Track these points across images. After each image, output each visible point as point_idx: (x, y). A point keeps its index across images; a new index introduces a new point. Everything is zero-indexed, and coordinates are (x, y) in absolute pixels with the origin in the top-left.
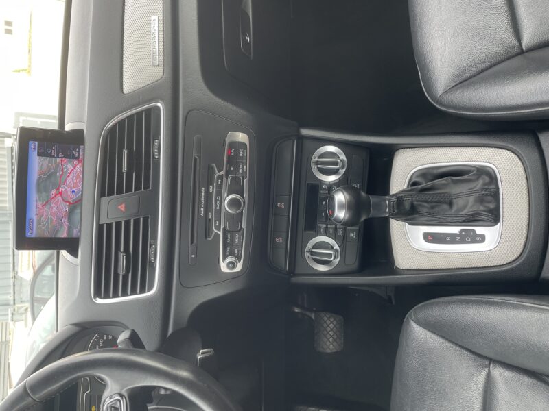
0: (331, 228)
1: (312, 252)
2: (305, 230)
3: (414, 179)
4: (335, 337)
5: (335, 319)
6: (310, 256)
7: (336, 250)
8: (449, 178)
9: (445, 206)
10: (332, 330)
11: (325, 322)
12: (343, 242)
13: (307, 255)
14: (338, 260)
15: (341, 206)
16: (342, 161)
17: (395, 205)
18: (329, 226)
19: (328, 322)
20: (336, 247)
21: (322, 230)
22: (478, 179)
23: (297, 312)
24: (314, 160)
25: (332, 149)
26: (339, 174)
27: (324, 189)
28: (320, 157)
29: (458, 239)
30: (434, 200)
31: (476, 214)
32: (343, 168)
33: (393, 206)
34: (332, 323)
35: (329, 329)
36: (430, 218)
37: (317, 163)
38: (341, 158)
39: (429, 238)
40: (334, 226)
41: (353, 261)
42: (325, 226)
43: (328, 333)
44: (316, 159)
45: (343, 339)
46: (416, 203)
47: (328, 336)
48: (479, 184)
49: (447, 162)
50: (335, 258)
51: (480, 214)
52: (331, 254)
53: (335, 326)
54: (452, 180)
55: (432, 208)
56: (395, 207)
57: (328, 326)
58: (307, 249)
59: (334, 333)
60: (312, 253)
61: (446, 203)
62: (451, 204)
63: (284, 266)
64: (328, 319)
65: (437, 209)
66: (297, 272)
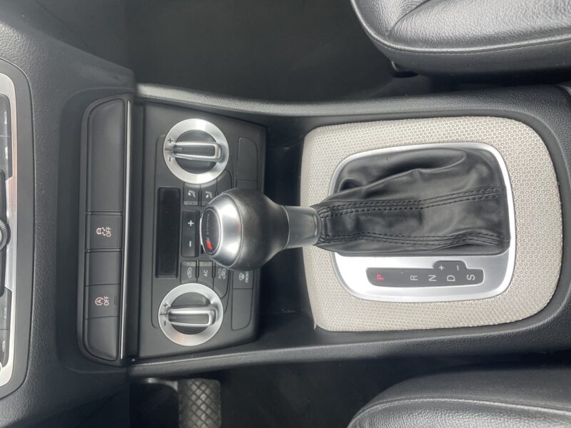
0: (206, 268)
1: (170, 314)
2: (157, 275)
3: (346, 177)
4: (209, 412)
5: (208, 387)
6: (167, 321)
7: (216, 306)
8: (416, 171)
9: (413, 223)
10: (204, 402)
11: (194, 393)
12: (227, 291)
13: (162, 319)
14: (219, 323)
15: (231, 231)
16: (220, 146)
17: (328, 223)
18: (202, 264)
19: (198, 392)
20: (215, 299)
21: (190, 273)
22: (468, 171)
23: (152, 385)
24: (168, 145)
25: (201, 125)
26: (216, 170)
27: (191, 198)
28: (180, 139)
29: (432, 278)
30: (393, 211)
31: (471, 234)
32: (222, 159)
33: (326, 225)
34: (204, 392)
35: (199, 402)
36: (387, 244)
37: (175, 150)
38: (218, 141)
39: (378, 277)
40: (210, 264)
41: (245, 324)
42: (194, 264)
43: (199, 408)
44: (173, 143)
45: (220, 412)
46: (363, 218)
47: (199, 413)
48: (471, 181)
49: (405, 144)
50: (214, 321)
51: (478, 235)
52: (207, 316)
53: (208, 396)
54: (421, 174)
55: (390, 225)
56: (329, 225)
57: (199, 398)
58: (162, 309)
59: (208, 407)
60: (172, 317)
61: (413, 216)
62: (420, 217)
63: (114, 354)
64: (199, 388)
65: (398, 228)
66: (143, 354)
